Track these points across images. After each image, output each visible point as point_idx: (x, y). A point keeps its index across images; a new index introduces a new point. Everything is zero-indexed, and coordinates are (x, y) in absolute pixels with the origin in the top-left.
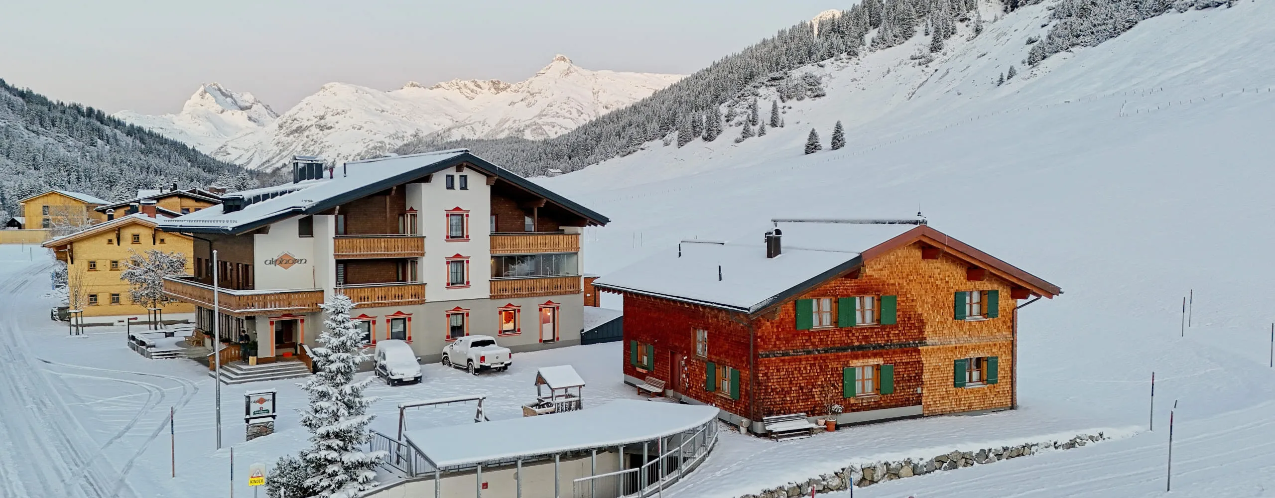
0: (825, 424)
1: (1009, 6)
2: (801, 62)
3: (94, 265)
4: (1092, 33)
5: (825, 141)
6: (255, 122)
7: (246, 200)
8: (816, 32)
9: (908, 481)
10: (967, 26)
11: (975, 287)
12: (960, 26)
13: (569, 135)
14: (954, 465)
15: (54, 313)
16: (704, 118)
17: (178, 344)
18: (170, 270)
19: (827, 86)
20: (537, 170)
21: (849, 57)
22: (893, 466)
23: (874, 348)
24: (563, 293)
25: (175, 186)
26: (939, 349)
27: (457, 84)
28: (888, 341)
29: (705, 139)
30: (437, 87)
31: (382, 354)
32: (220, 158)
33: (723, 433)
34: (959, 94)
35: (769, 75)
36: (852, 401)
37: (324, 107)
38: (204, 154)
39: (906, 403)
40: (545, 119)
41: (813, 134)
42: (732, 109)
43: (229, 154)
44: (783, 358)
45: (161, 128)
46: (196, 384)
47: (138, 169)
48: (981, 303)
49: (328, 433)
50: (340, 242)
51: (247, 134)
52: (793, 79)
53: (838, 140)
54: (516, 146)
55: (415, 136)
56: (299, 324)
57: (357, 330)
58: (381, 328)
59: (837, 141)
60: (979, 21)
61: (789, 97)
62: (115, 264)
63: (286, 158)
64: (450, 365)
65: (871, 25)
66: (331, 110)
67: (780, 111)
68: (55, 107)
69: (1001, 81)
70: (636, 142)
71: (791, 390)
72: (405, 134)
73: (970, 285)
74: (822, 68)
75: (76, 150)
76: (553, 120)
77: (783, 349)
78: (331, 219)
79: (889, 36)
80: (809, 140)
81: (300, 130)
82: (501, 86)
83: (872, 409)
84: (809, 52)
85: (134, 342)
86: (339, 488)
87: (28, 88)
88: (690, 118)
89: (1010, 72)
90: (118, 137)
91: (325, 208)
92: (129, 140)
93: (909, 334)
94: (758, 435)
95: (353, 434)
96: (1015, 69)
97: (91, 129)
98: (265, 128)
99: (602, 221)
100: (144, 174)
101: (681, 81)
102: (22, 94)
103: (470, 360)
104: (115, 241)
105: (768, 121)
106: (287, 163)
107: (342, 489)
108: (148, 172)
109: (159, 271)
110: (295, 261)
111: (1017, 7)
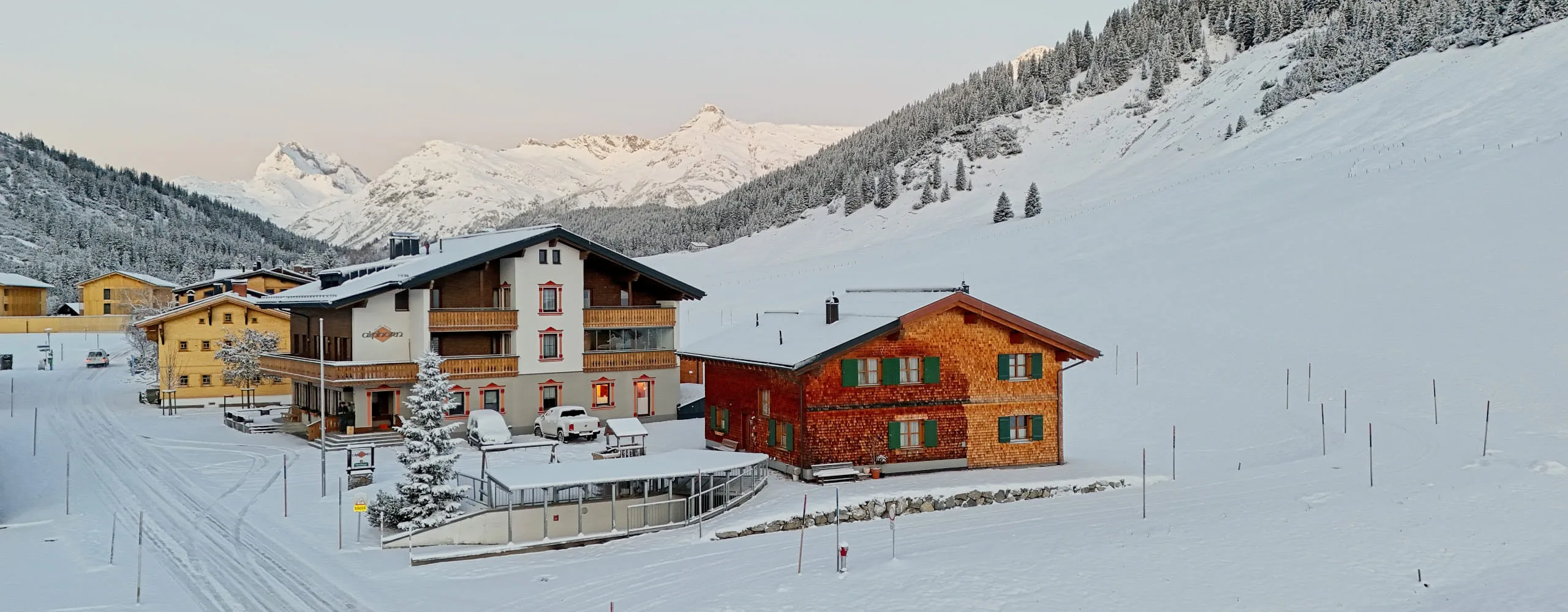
0: (870, 472)
1: (1243, 44)
2: (993, 113)
3: (185, 346)
4: (1338, 76)
5: (1017, 205)
6: (341, 188)
7: (344, 275)
8: (1015, 76)
9: (928, 516)
10: (1193, 68)
11: (1018, 349)
12: (1183, 68)
13: (718, 201)
14: (973, 503)
15: (143, 396)
16: (877, 180)
17: (275, 420)
18: (263, 349)
19: (1024, 141)
20: (678, 244)
21: (1050, 106)
22: (914, 501)
23: (919, 404)
24: (659, 368)
25: (259, 264)
26: (983, 406)
27: (585, 141)
28: (932, 398)
29: (878, 205)
30: (561, 144)
31: (474, 423)
32: (299, 232)
33: (772, 477)
34: (1180, 150)
35: (954, 128)
36: (898, 453)
37: (425, 169)
38: (280, 227)
39: (951, 455)
40: (691, 182)
41: (1003, 199)
42: (910, 170)
43: (310, 227)
44: (830, 412)
45: (230, 197)
46: (297, 452)
47: (203, 246)
48: (1026, 365)
49: (420, 468)
50: (435, 316)
51: (332, 203)
52: (983, 132)
53: (1032, 205)
54: (656, 215)
55: (535, 204)
56: (395, 396)
57: (445, 381)
58: (475, 397)
59: (1032, 207)
60: (1207, 62)
61: (978, 155)
62: (206, 345)
63: (379, 231)
64: (542, 436)
65: (1078, 68)
66: (433, 173)
67: (967, 171)
68: (104, 173)
69: (1229, 134)
70: (796, 210)
71: (838, 441)
72: (522, 202)
73: (1013, 348)
74: (1017, 120)
75: (129, 224)
76: (701, 183)
77: (830, 403)
78: (426, 293)
79: (1099, 81)
80: (999, 205)
81: (395, 198)
82: (639, 142)
83: (918, 460)
84: (1003, 101)
85: (231, 419)
86: (429, 515)
87: (71, 151)
88: (859, 182)
89: (1239, 124)
90: (179, 208)
91: (420, 282)
92: (192, 211)
93: (952, 392)
94: (807, 481)
95: (441, 471)
96: (1246, 119)
97: (146, 199)
98: (353, 196)
99: (697, 294)
100: (210, 253)
101: (853, 135)
102: (64, 158)
103: (560, 429)
104: (207, 321)
105: (952, 183)
106: (379, 238)
107: (431, 516)
108: (214, 250)
109: (253, 350)
110: (391, 334)
111: (1252, 45)
